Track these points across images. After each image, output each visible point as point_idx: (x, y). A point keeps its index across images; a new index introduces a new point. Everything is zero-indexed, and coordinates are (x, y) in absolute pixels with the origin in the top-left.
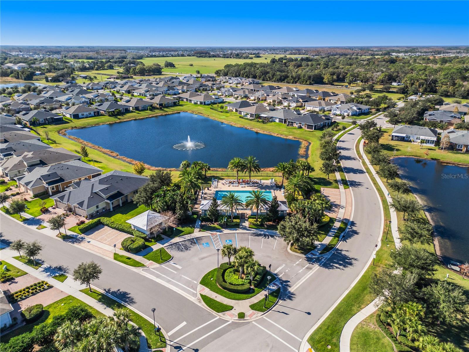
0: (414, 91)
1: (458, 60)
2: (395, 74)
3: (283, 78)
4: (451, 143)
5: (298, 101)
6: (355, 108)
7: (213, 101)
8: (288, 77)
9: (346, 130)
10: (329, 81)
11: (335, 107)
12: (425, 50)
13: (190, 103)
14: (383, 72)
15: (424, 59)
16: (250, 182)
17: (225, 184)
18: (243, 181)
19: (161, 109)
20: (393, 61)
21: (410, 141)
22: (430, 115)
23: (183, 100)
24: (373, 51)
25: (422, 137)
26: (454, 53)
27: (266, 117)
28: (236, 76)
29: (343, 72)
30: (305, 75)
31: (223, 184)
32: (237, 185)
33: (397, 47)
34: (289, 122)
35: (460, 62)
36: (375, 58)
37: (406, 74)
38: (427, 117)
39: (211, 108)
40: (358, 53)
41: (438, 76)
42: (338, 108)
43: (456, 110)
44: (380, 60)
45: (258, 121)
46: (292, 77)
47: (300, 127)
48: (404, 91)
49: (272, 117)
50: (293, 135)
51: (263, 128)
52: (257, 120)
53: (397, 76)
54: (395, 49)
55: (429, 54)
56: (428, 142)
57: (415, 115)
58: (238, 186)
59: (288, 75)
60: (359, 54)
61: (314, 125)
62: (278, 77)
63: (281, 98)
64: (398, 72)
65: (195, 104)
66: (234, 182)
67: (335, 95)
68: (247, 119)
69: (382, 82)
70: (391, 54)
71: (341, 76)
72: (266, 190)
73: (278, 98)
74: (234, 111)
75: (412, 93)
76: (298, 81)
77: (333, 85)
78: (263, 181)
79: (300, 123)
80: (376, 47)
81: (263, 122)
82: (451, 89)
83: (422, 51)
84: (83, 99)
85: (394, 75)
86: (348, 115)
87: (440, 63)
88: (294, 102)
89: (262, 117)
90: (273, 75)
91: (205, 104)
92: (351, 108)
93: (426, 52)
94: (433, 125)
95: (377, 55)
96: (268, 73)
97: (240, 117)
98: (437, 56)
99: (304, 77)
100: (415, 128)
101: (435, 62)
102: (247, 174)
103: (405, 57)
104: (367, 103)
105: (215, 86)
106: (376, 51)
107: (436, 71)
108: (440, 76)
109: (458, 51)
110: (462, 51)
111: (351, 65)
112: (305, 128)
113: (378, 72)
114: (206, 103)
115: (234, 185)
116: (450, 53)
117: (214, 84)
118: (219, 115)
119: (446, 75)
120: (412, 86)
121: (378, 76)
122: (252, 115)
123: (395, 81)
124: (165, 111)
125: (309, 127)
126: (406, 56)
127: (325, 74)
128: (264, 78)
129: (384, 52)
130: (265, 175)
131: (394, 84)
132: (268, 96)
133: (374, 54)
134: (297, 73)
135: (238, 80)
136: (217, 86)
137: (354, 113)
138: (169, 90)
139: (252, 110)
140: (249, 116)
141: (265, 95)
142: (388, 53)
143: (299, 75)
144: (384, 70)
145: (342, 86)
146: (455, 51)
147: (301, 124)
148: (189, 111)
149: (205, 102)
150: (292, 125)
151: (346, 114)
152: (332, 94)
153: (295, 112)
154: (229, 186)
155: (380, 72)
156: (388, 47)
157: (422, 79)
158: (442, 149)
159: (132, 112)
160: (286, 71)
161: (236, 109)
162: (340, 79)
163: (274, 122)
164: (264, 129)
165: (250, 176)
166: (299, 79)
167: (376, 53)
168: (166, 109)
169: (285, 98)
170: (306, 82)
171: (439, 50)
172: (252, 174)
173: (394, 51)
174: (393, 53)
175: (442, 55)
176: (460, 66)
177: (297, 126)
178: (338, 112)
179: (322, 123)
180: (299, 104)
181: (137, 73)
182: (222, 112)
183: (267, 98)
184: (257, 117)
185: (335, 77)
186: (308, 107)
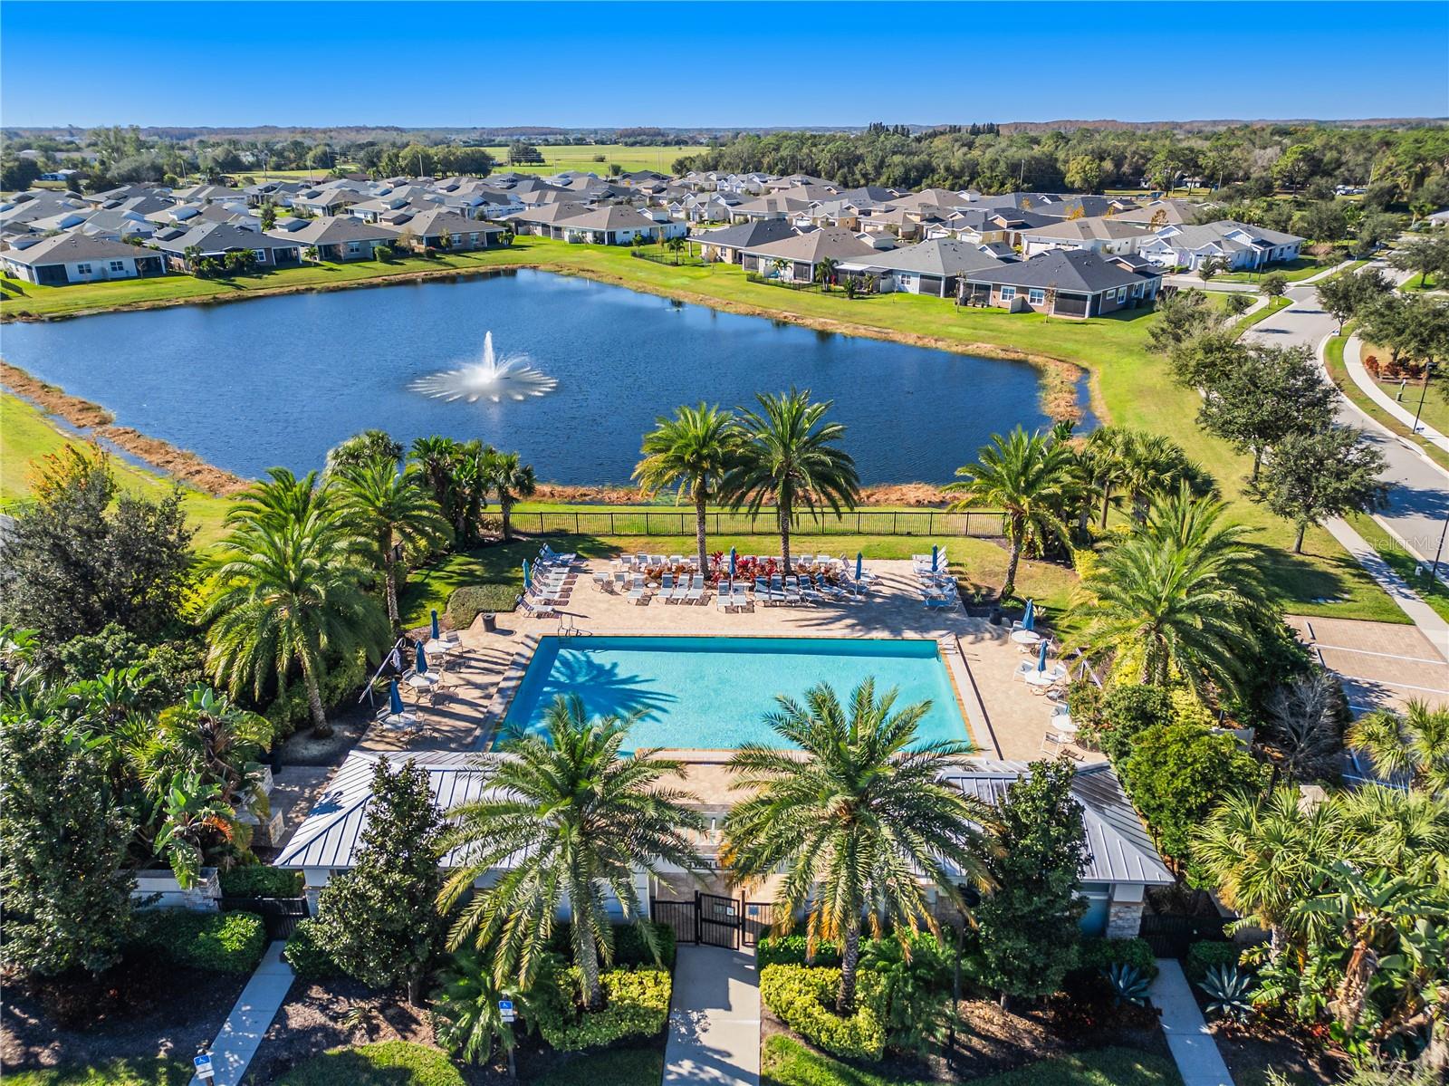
2: (1329, 156)
3: (913, 174)
5: (989, 226)
6: (1245, 240)
7: (645, 231)
8: (933, 171)
9: (1250, 311)
10: (1085, 180)
11: (1148, 241)
13: (558, 242)
16: (789, 572)
17: (618, 586)
18: (743, 569)
19: (430, 256)
23: (528, 233)
27: (862, 273)
28: (745, 171)
29: (1135, 153)
30: (997, 161)
31: (608, 588)
32: (696, 593)
34: (968, 286)
39: (634, 254)
42: (1168, 241)
45: (829, 291)
46: (947, 169)
47: (1024, 309)
49: (891, 272)
50: (995, 338)
51: (852, 315)
52: (824, 286)
53: (1339, 164)
58: (703, 601)
59: (934, 163)
61: (1089, 294)
62: (898, 172)
63: (917, 219)
65: (577, 241)
66: (681, 569)
68: (782, 285)
69: (1290, 180)
71: (1126, 168)
72: (896, 631)
73: (905, 219)
74: (728, 259)
75: (1429, 206)
76: (970, 182)
77: (1100, 194)
78: (873, 568)
79: (1020, 290)
81: (851, 293)
84: (133, 222)
85: (1326, 159)
86: (1225, 267)
88: (975, 227)
89: (845, 272)
90: (879, 167)
91: (612, 241)
92: (1228, 238)
96: (860, 159)
97: (752, 279)
99: (992, 170)
102: (768, 519)
105: (664, 194)
112: (1044, 307)
113: (1264, 147)
114: (619, 237)
115: (679, 593)
117: (664, 189)
118: (663, 273)
121: (1271, 160)
122: (800, 268)
124: (446, 264)
125: (1067, 303)
127: (1066, 160)
128: (845, 178)
130: (884, 524)
132: (868, 213)
135: (750, 179)
138: (485, 203)
139: (803, 249)
140: (788, 274)
141: (855, 211)
143: (976, 163)
145: (1138, 195)
147: (1026, 292)
148: (545, 264)
149: (612, 235)
150: (984, 300)
151: (1213, 262)
152: (1120, 207)
153: (990, 252)
154: (644, 601)
159: (306, 264)
161: (735, 251)
162: (1127, 179)
163: (900, 291)
164: (855, 320)
165: (786, 535)
166: (974, 174)
168: (450, 259)
169: (934, 220)
170: (1002, 185)
172: (803, 519)
177: (1008, 303)
178: (1170, 260)
179: (1123, 289)
180: (995, 236)
181: (403, 170)
182: (676, 264)
183: (863, 219)
184: (827, 276)
185: (1108, 165)
186: (1033, 245)
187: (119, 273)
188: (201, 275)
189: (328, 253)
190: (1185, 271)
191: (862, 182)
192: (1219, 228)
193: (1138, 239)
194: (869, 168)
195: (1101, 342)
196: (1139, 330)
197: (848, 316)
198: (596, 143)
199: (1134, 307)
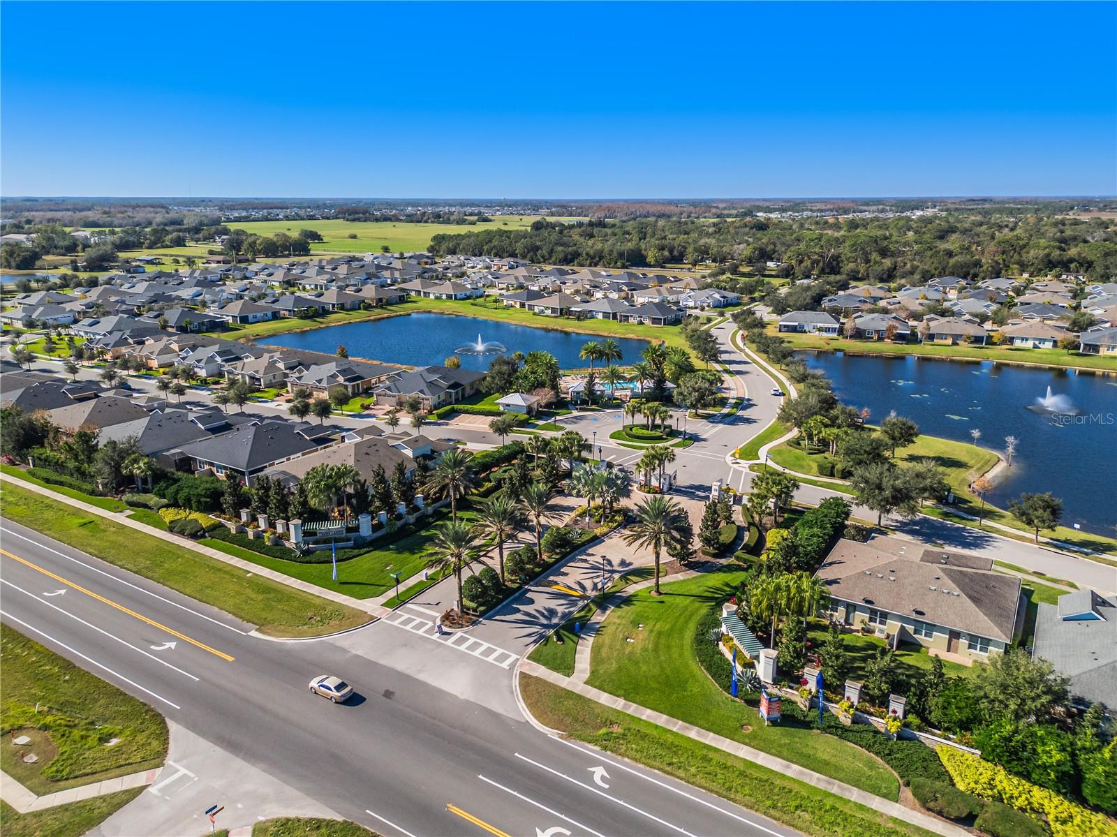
0: (804, 272)
1: (877, 223)
2: (771, 247)
3: (569, 257)
4: (858, 328)
5: (620, 290)
6: (717, 296)
7: (468, 293)
8: (579, 255)
9: (713, 323)
10: (656, 261)
11: (683, 296)
12: (819, 206)
13: (427, 298)
14: (749, 245)
15: (817, 223)
19: (380, 307)
20: (762, 227)
21: (805, 332)
22: (830, 301)
24: (717, 207)
25: (819, 325)
26: (874, 212)
27: (580, 312)
28: (478, 255)
29: (679, 245)
30: (611, 251)
33: (764, 200)
34: (621, 316)
35: (880, 227)
36: (726, 221)
37: (789, 246)
38: (825, 303)
39: (472, 304)
40: (691, 213)
41: (841, 250)
42: (690, 296)
43: (868, 295)
44: (738, 225)
45: (569, 318)
46: (587, 254)
47: (641, 323)
48: (787, 273)
49: (590, 311)
50: (633, 333)
51: (582, 326)
52: (566, 316)
53: (774, 252)
54: (761, 204)
55: (827, 213)
56: (828, 330)
57: (808, 301)
59: (579, 250)
60: (693, 215)
61: (663, 317)
62: (561, 255)
63: (588, 287)
64: (774, 244)
65: (437, 298)
67: (677, 280)
68: (549, 316)
69: (750, 261)
70: (754, 214)
71: (675, 253)
73: (584, 287)
74: (518, 306)
75: (801, 275)
76: (599, 261)
77: (664, 267)
79: (639, 317)
80: (722, 201)
81: (578, 319)
82: (862, 269)
83: (814, 208)
85: (768, 249)
86: (709, 306)
87: (845, 228)
88: (613, 291)
89: (573, 311)
90: (551, 252)
91: (456, 299)
92: (711, 296)
93: (822, 211)
94: (836, 313)
95: (729, 216)
96: (538, 248)
97: (532, 314)
98: (842, 218)
99: (610, 255)
100: (809, 314)
101: (837, 226)
103: (783, 220)
104: (733, 290)
106: (725, 209)
107: (839, 242)
108: (845, 250)
109: (881, 207)
110: (888, 208)
111: (686, 233)
112: (648, 322)
113: (740, 244)
114: (458, 297)
116: (865, 211)
118: (494, 312)
119: (853, 245)
120: (800, 264)
121: (742, 250)
122: (554, 310)
123: (772, 260)
124: (388, 311)
125: (656, 321)
126: (784, 217)
127: (646, 250)
128: (532, 258)
129: (741, 210)
131: (771, 264)
132: (564, 283)
133: (722, 214)
134: (592, 247)
135: (484, 261)
136: (454, 271)
137: (716, 304)
139: (548, 303)
140: (548, 312)
141: (558, 282)
142: (750, 213)
143: (601, 251)
144: (750, 240)
145: (682, 269)
146: (874, 208)
147: (641, 317)
148: (433, 309)
149: (455, 296)
150: (627, 320)
151: (705, 305)
152: (672, 279)
153: (624, 301)
155: (745, 245)
156: (746, 200)
157: (815, 253)
158: (847, 338)
159: (334, 312)
160: (571, 244)
161: (520, 303)
162: (676, 258)
163: (596, 317)
164: (584, 328)
166: (601, 258)
167: (726, 212)
168: (391, 308)
169: (595, 287)
170: (616, 263)
171: (847, 206)
173: (760, 209)
174: (759, 212)
175: (850, 216)
176: (880, 233)
177: (636, 322)
178: (691, 304)
179: (673, 316)
180: (623, 294)
181: (259, 252)
182: (496, 309)
183: (563, 286)
184: (564, 312)
185: (666, 253)
186: (640, 299)
187: (267, 318)
188: (301, 318)
189: (342, 307)
190: (696, 308)
191: (542, 260)
192: (708, 292)
193: (680, 295)
194: (545, 252)
195: (668, 333)
196: (677, 329)
197: (580, 327)
198: (323, 218)
199: (676, 322)
